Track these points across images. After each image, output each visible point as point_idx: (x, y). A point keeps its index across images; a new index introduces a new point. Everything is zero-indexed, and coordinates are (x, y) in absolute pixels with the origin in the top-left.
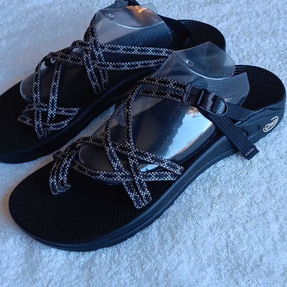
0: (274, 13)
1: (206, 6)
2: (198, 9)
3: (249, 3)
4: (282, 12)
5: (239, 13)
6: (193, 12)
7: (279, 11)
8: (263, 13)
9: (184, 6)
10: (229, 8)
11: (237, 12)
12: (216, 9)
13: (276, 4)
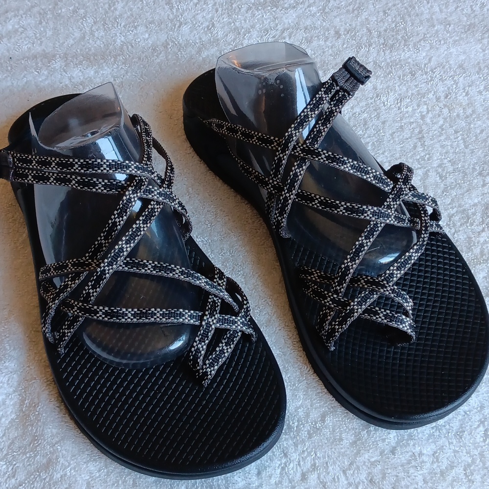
0: (362, 35)
1: (258, 10)
2: (245, 13)
3: (326, 13)
4: (375, 34)
5: (309, 27)
6: (236, 16)
7: (369, 30)
8: (346, 33)
9: (223, 4)
10: (295, 17)
11: (305, 25)
12: (274, 17)
13: (367, 19)
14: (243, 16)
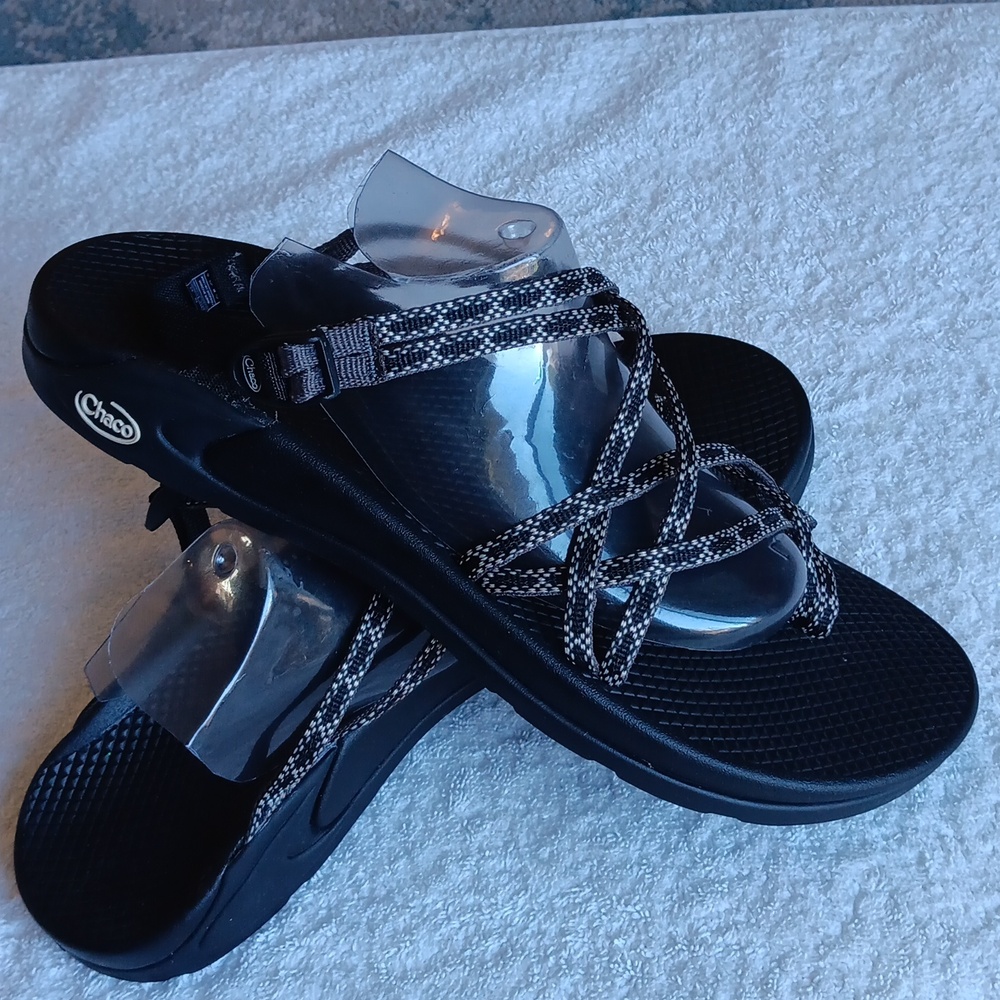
9: (723, 312)
10: (883, 342)
12: (836, 342)
14: (767, 341)
